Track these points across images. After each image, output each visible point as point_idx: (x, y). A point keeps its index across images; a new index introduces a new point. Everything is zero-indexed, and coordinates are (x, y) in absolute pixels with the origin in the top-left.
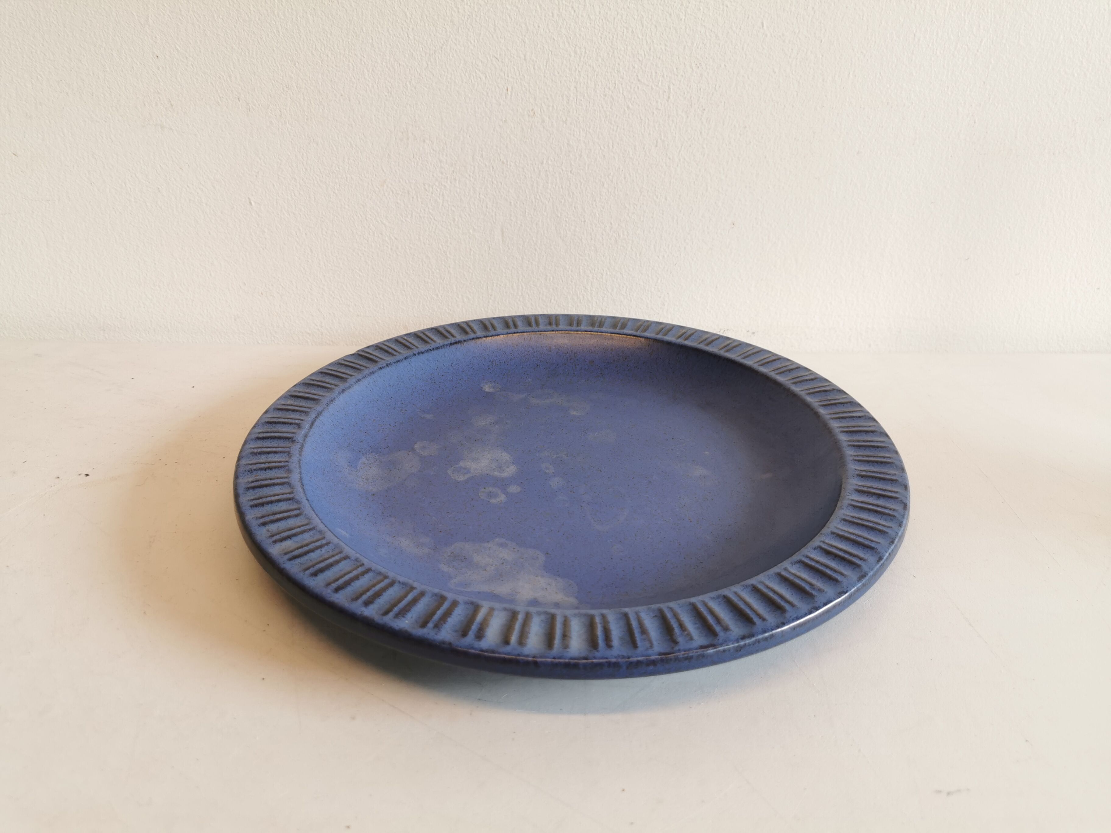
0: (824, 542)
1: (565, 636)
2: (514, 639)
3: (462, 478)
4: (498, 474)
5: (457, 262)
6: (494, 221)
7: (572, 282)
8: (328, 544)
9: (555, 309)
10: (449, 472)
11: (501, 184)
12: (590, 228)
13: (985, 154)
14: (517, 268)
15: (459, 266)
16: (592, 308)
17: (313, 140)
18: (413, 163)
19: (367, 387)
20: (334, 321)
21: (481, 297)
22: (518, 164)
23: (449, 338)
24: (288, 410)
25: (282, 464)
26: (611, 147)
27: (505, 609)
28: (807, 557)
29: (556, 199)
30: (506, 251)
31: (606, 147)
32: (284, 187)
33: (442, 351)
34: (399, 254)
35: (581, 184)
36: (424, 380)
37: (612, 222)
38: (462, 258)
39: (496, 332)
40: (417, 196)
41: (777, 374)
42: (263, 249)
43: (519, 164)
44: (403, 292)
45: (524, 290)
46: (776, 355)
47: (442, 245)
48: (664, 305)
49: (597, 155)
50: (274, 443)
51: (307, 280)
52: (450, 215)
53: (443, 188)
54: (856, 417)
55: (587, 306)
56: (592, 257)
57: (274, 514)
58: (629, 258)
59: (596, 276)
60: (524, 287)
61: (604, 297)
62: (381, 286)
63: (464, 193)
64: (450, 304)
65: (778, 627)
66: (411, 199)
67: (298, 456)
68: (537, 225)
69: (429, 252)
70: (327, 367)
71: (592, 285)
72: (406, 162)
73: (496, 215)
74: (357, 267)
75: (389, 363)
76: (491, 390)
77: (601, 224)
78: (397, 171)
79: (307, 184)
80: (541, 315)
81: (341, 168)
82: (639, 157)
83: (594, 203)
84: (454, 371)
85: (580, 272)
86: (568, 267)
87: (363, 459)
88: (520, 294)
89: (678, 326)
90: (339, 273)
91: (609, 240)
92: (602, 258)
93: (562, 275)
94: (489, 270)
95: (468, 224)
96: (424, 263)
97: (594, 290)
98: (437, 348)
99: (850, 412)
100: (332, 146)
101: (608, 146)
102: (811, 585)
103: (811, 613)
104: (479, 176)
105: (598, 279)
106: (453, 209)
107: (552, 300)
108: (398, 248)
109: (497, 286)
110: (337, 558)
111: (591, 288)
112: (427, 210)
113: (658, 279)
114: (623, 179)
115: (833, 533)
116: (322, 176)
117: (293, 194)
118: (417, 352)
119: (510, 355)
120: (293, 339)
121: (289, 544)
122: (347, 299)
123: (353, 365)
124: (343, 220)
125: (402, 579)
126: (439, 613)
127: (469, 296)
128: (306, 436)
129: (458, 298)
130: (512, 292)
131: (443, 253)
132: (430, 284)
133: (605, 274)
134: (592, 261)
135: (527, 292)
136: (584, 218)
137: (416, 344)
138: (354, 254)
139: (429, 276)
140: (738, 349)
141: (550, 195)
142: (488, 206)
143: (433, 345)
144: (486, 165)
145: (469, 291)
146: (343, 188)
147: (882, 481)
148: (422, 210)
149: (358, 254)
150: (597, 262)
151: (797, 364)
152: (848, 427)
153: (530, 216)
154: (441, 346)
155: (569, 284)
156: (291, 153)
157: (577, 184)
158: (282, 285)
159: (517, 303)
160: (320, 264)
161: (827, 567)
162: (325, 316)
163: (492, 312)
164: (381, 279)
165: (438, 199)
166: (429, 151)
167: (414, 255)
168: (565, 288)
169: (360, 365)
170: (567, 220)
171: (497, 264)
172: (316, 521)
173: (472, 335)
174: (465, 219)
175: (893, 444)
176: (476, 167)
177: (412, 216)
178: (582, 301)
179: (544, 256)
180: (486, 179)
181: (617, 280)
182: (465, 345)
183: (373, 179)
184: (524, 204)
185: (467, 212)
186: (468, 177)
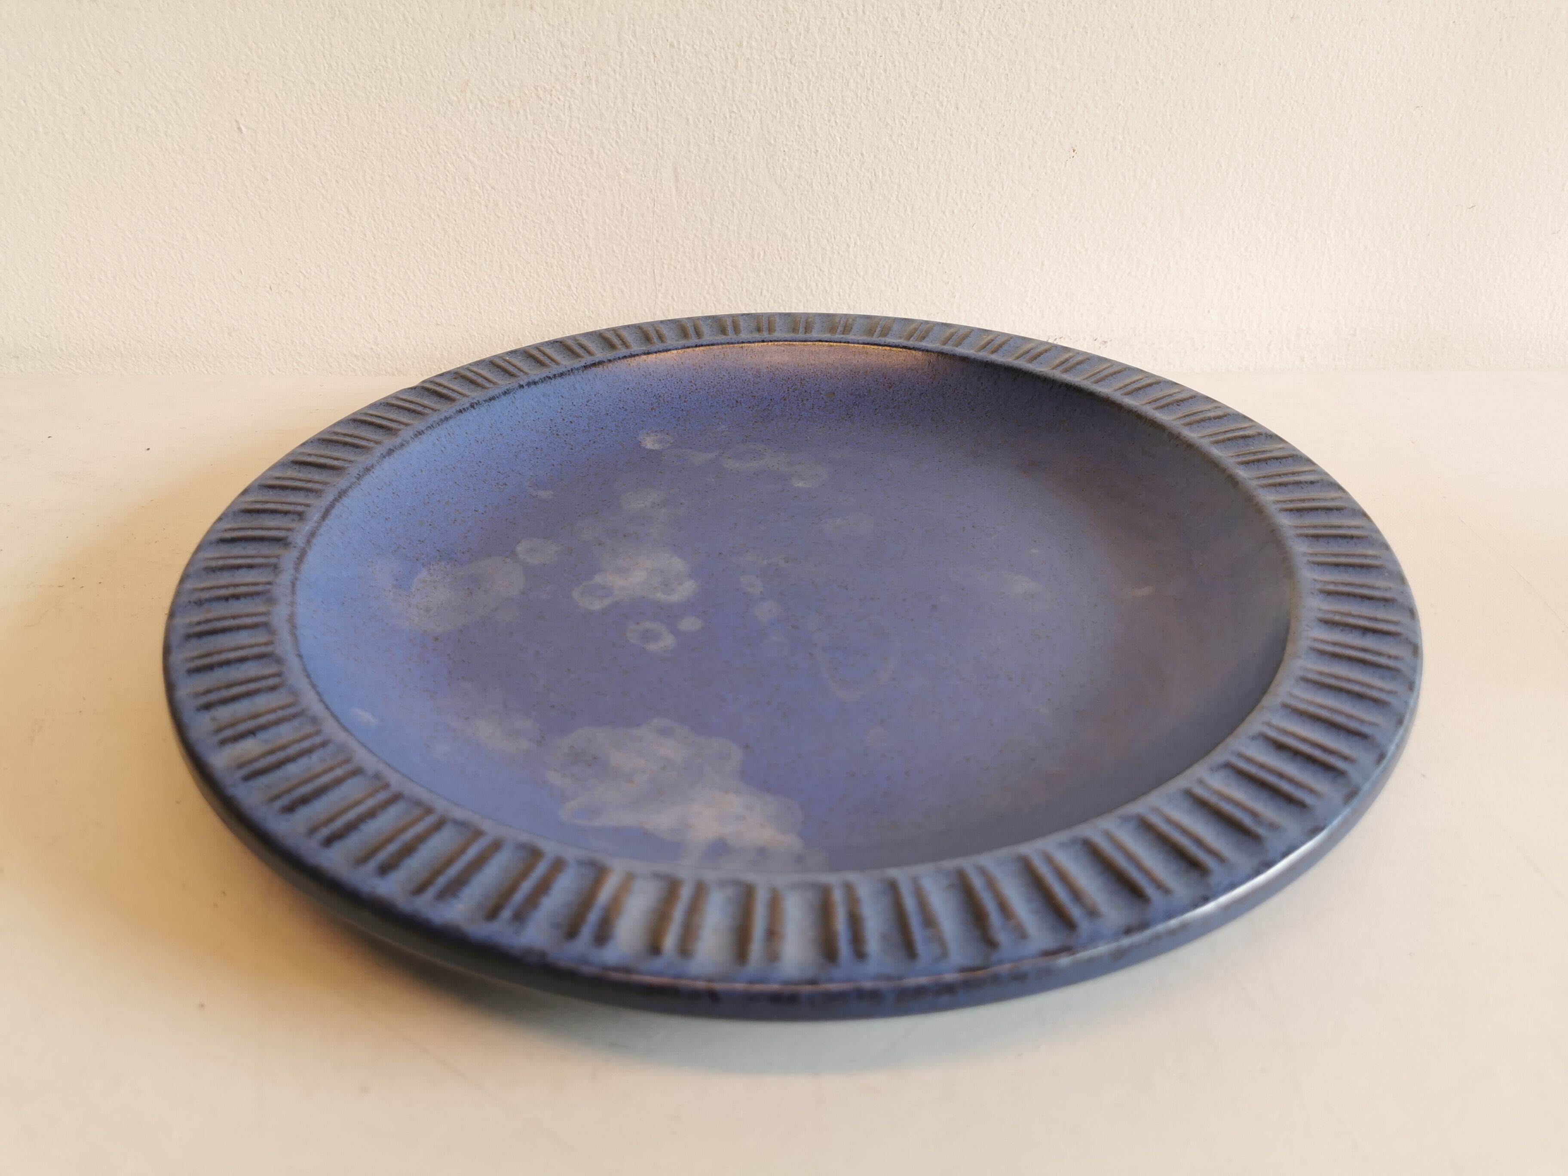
0: (1269, 725)
1: (773, 934)
2: (670, 942)
3: (597, 606)
4: (663, 597)
5: (600, 228)
6: (661, 153)
7: (797, 259)
8: (324, 744)
9: (768, 306)
10: (575, 594)
11: (671, 86)
12: (825, 164)
13: (1513, 17)
14: (703, 238)
15: (604, 234)
16: (832, 303)
17: (339, 11)
18: (514, 48)
19: (434, 444)
20: (398, 334)
21: (643, 289)
22: (698, 48)
23: (582, 357)
24: (284, 488)
25: (260, 588)
26: (861, 13)
27: (656, 876)
28: (1241, 756)
29: (767, 112)
30: (683, 207)
31: (852, 13)
32: (294, 98)
33: (569, 380)
34: (500, 215)
35: (809, 83)
36: (537, 432)
37: (864, 152)
38: (607, 220)
39: (665, 345)
40: (525, 110)
41: (1156, 409)
42: (267, 210)
43: (700, 48)
44: (511, 282)
45: (716, 274)
46: (1153, 376)
47: (573, 199)
48: (955, 297)
49: (836, 28)
50: (252, 549)
51: (345, 264)
52: (584, 143)
53: (569, 94)
54: (1306, 482)
55: (823, 300)
56: (829, 215)
57: (229, 686)
58: (894, 215)
59: (837, 248)
60: (716, 270)
61: (852, 284)
62: (473, 273)
63: (605, 103)
64: (591, 302)
65: (1196, 905)
66: (515, 116)
67: (292, 571)
68: (734, 159)
69: (551, 212)
70: (364, 412)
71: (830, 262)
72: (501, 47)
73: (663, 143)
74: (429, 239)
75: (475, 401)
76: (657, 447)
77: (844, 155)
78: (488, 64)
79: (333, 92)
80: (743, 315)
81: (389, 60)
82: (910, 29)
83: (833, 119)
84: (591, 414)
85: (809, 241)
86: (789, 234)
87: (424, 574)
88: (709, 281)
89: (979, 330)
90: (399, 250)
91: (859, 185)
92: (848, 216)
93: (779, 248)
94: (655, 242)
95: (616, 160)
96: (543, 231)
97: (835, 272)
98: (562, 375)
99: (1293, 474)
100: (372, 22)
101: (856, 11)
102: (1254, 815)
103: (1257, 873)
104: (631, 71)
105: (841, 253)
106: (589, 132)
107: (764, 292)
108: (497, 205)
109: (669, 269)
110: (339, 772)
111: (829, 270)
112: (543, 134)
113: (944, 251)
114: (882, 72)
115: (1285, 706)
116: (358, 77)
117: (310, 111)
118: (526, 381)
119: (690, 384)
120: (330, 366)
121: (250, 747)
122: (417, 296)
123: (412, 406)
124: (398, 156)
125: (459, 814)
126: (526, 886)
127: (623, 287)
128: (312, 534)
129: (604, 290)
130: (696, 279)
131: (575, 212)
132: (555, 268)
133: (852, 245)
134: (830, 222)
135: (721, 279)
136: (816, 147)
137: (525, 368)
138: (423, 215)
139: (554, 253)
140: (1085, 366)
141: (756, 104)
142: (649, 127)
143: (555, 369)
144: (642, 51)
145: (623, 280)
146: (396, 96)
147: (1367, 602)
148: (535, 136)
149: (430, 217)
150: (839, 225)
151: (1191, 390)
152: (1291, 501)
153: (722, 143)
154: (569, 371)
155: (792, 263)
156: (302, 37)
157: (802, 83)
158: (303, 271)
159: (705, 298)
160: (365, 235)
161: (1281, 776)
162: (381, 326)
163: (663, 313)
164: (472, 261)
165: (562, 115)
166: (541, 27)
167: (526, 217)
168: (785, 270)
169: (425, 407)
170: (786, 150)
171: (668, 230)
172: (310, 699)
173: (623, 351)
174: (610, 151)
175: (1377, 531)
176: (625, 55)
177: (518, 146)
178: (814, 292)
179: (749, 215)
180: (643, 77)
181: (873, 254)
182: (610, 368)
183: (446, 79)
184: (710, 122)
185: (613, 139)
186: (612, 73)
